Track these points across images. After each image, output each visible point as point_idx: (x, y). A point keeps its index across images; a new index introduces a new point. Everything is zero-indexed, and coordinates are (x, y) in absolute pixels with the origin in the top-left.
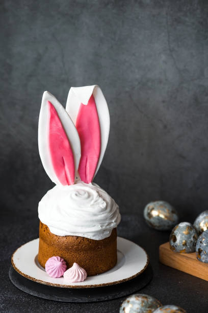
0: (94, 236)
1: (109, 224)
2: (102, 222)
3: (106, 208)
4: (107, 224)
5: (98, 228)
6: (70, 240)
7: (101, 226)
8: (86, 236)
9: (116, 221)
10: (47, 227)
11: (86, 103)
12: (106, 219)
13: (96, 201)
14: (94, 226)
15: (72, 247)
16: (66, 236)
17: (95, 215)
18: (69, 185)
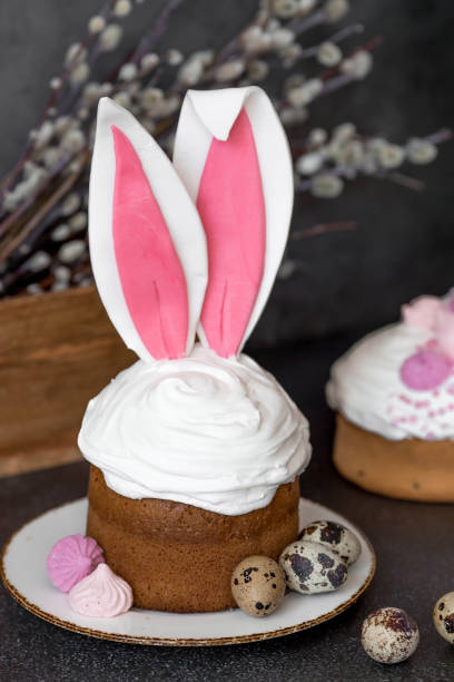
1: (264, 472)
2: (241, 466)
7: (238, 478)
8: (195, 503)
9: (287, 465)
10: (100, 473)
11: (223, 136)
14: (220, 476)
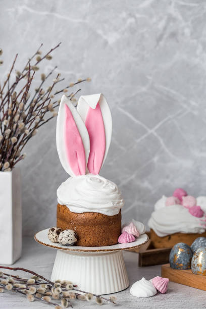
0: (107, 211)
2: (113, 200)
3: (116, 190)
4: (116, 203)
5: (110, 205)
6: (88, 216)
7: (113, 204)
8: (100, 212)
9: (123, 202)
11: (94, 107)
12: (116, 198)
13: (107, 185)
14: (108, 203)
15: (89, 221)
16: (84, 213)
17: (107, 194)
18: (81, 175)
